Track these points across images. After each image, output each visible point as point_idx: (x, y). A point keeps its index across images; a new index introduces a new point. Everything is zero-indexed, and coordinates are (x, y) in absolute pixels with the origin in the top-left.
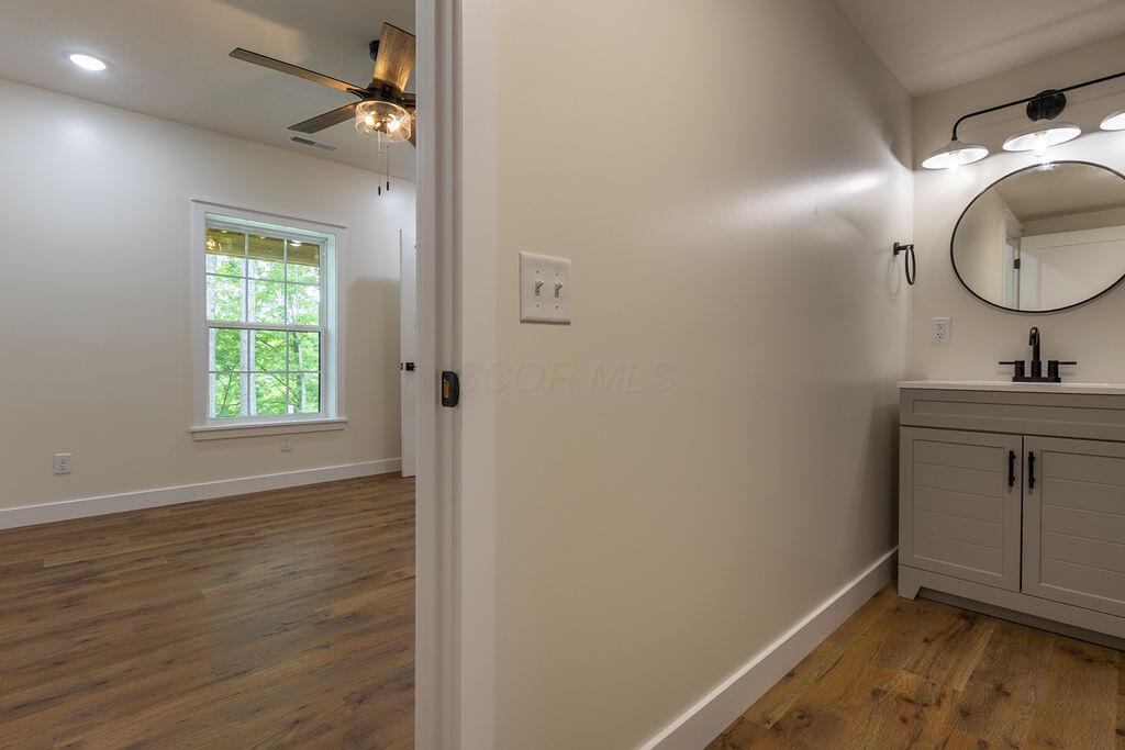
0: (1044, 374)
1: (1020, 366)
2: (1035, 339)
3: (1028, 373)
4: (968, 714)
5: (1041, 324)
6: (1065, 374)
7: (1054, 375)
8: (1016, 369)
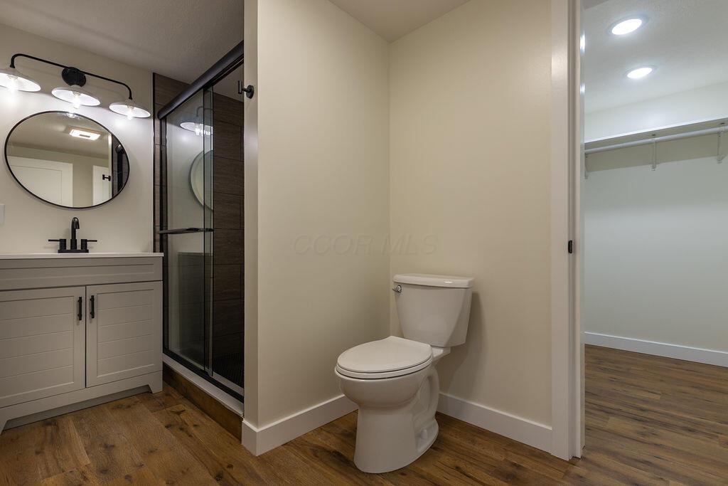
0: (79, 248)
1: (63, 242)
2: (75, 225)
3: (68, 247)
4: (106, 471)
5: (80, 216)
6: (92, 248)
7: (84, 249)
8: (61, 244)
